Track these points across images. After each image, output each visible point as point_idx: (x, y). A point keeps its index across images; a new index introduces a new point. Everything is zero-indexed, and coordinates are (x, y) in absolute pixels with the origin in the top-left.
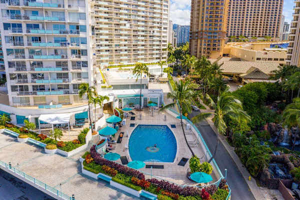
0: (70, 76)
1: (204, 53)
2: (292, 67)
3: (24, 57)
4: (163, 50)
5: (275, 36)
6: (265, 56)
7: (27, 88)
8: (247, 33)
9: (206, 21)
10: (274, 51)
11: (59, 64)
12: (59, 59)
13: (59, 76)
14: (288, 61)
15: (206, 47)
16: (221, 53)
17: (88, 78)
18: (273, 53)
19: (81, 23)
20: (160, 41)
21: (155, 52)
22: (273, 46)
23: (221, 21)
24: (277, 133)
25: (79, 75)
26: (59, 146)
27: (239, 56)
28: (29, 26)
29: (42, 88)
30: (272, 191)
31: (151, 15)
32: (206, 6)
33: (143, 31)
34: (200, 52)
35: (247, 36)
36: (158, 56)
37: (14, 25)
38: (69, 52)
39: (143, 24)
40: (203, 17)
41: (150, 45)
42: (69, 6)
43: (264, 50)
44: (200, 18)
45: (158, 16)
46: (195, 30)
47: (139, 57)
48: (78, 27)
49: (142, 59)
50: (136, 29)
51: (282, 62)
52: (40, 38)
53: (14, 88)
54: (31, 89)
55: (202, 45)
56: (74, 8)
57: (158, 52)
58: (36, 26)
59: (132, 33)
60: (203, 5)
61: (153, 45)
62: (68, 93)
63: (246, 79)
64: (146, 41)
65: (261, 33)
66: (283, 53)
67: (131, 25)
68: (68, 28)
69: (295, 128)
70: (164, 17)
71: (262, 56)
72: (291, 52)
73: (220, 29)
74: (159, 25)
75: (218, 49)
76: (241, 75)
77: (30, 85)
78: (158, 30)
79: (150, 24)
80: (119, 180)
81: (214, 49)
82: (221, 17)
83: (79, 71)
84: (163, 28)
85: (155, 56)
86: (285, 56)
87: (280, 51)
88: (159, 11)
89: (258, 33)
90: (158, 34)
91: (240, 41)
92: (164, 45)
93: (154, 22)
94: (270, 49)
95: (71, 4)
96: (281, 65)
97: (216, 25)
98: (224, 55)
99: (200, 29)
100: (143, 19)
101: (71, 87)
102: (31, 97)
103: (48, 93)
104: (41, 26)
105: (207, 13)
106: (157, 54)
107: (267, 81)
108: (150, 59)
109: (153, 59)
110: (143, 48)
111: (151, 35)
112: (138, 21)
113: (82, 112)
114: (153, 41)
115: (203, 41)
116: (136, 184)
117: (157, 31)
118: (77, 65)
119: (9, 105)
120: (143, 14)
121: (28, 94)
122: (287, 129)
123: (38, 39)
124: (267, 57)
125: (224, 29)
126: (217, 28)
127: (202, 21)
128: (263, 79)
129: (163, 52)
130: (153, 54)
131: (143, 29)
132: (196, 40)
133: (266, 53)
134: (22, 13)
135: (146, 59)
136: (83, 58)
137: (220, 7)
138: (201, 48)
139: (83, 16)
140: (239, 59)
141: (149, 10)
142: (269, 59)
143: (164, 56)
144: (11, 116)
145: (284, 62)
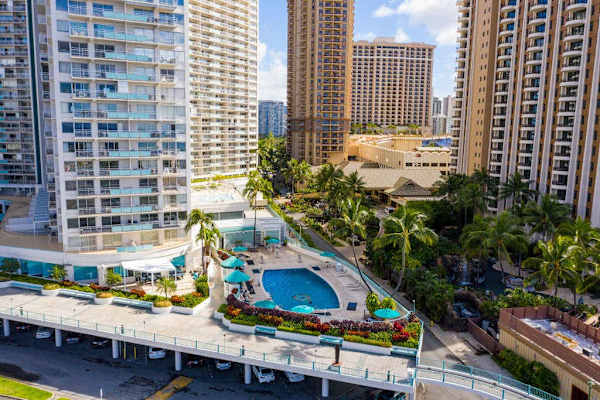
0: (160, 200)
1: (318, 154)
2: (459, 176)
3: (92, 174)
4: (251, 151)
5: (423, 123)
6: (418, 160)
7: (92, 222)
8: (379, 119)
9: (319, 101)
10: (431, 152)
11: (143, 182)
12: (147, 175)
13: (144, 200)
14: (454, 167)
15: (321, 145)
16: (346, 156)
17: (186, 202)
18: (430, 154)
19: (179, 121)
20: (246, 137)
21: (238, 156)
22: (426, 143)
23: (342, 101)
24: (455, 269)
25: (173, 198)
26: (176, 301)
27: (376, 159)
28: (101, 127)
29: (116, 221)
30: (461, 334)
31: (230, 93)
32: (316, 78)
33: (218, 120)
34: (310, 153)
35: (379, 123)
36: (243, 163)
37: (78, 126)
38: (160, 164)
39: (219, 108)
40: (312, 95)
41: (230, 144)
42: (163, 97)
43: (416, 150)
44: (308, 96)
45: (242, 94)
46: (297, 115)
47: (212, 165)
48: (173, 127)
49: (218, 168)
50: (207, 116)
51: (443, 169)
52: (117, 144)
53: (72, 223)
54: (99, 223)
55: (314, 141)
56: (169, 100)
57: (243, 155)
58: (113, 127)
59: (201, 124)
60: (312, 75)
61: (235, 144)
62: (156, 226)
63: (395, 196)
64: (222, 136)
65: (402, 119)
66: (444, 154)
67: (198, 111)
68: (160, 130)
69: (476, 260)
70: (250, 95)
71: (414, 160)
72: (455, 154)
73: (342, 115)
74: (243, 110)
75: (341, 148)
76: (387, 191)
77: (98, 217)
78: (243, 117)
79: (229, 109)
80: (288, 328)
81: (334, 148)
82: (343, 95)
83: (174, 192)
84: (249, 115)
85: (238, 163)
86: (448, 159)
87: (439, 152)
88: (243, 86)
89: (396, 119)
90: (243, 125)
91: (370, 133)
92: (253, 144)
93: (234, 105)
94: (424, 149)
95: (165, 94)
96: (443, 173)
97: (335, 109)
98: (350, 158)
99: (308, 115)
100: (219, 100)
101: (161, 218)
102: (100, 236)
103: (129, 227)
104: (120, 126)
105: (319, 88)
106: (241, 159)
107: (432, 199)
108: (230, 167)
109: (234, 167)
110: (219, 149)
111: (231, 126)
112: (209, 103)
113: (178, 255)
114: (234, 136)
115: (315, 135)
116: (313, 329)
117: (242, 121)
118: (171, 183)
119: (62, 251)
120: (218, 92)
121: (94, 230)
122: (466, 262)
123: (113, 146)
124: (422, 160)
125: (348, 115)
126: (336, 115)
127: (312, 101)
128: (425, 196)
129: (250, 155)
130: (234, 160)
131: (219, 116)
132: (300, 134)
133: (419, 156)
134: (94, 108)
135: (223, 168)
136: (180, 173)
137: (340, 79)
138: (311, 148)
139: (182, 111)
140: (376, 166)
141: (226, 84)
142: (424, 165)
143: (252, 163)
144: (67, 268)
145: (447, 169)
